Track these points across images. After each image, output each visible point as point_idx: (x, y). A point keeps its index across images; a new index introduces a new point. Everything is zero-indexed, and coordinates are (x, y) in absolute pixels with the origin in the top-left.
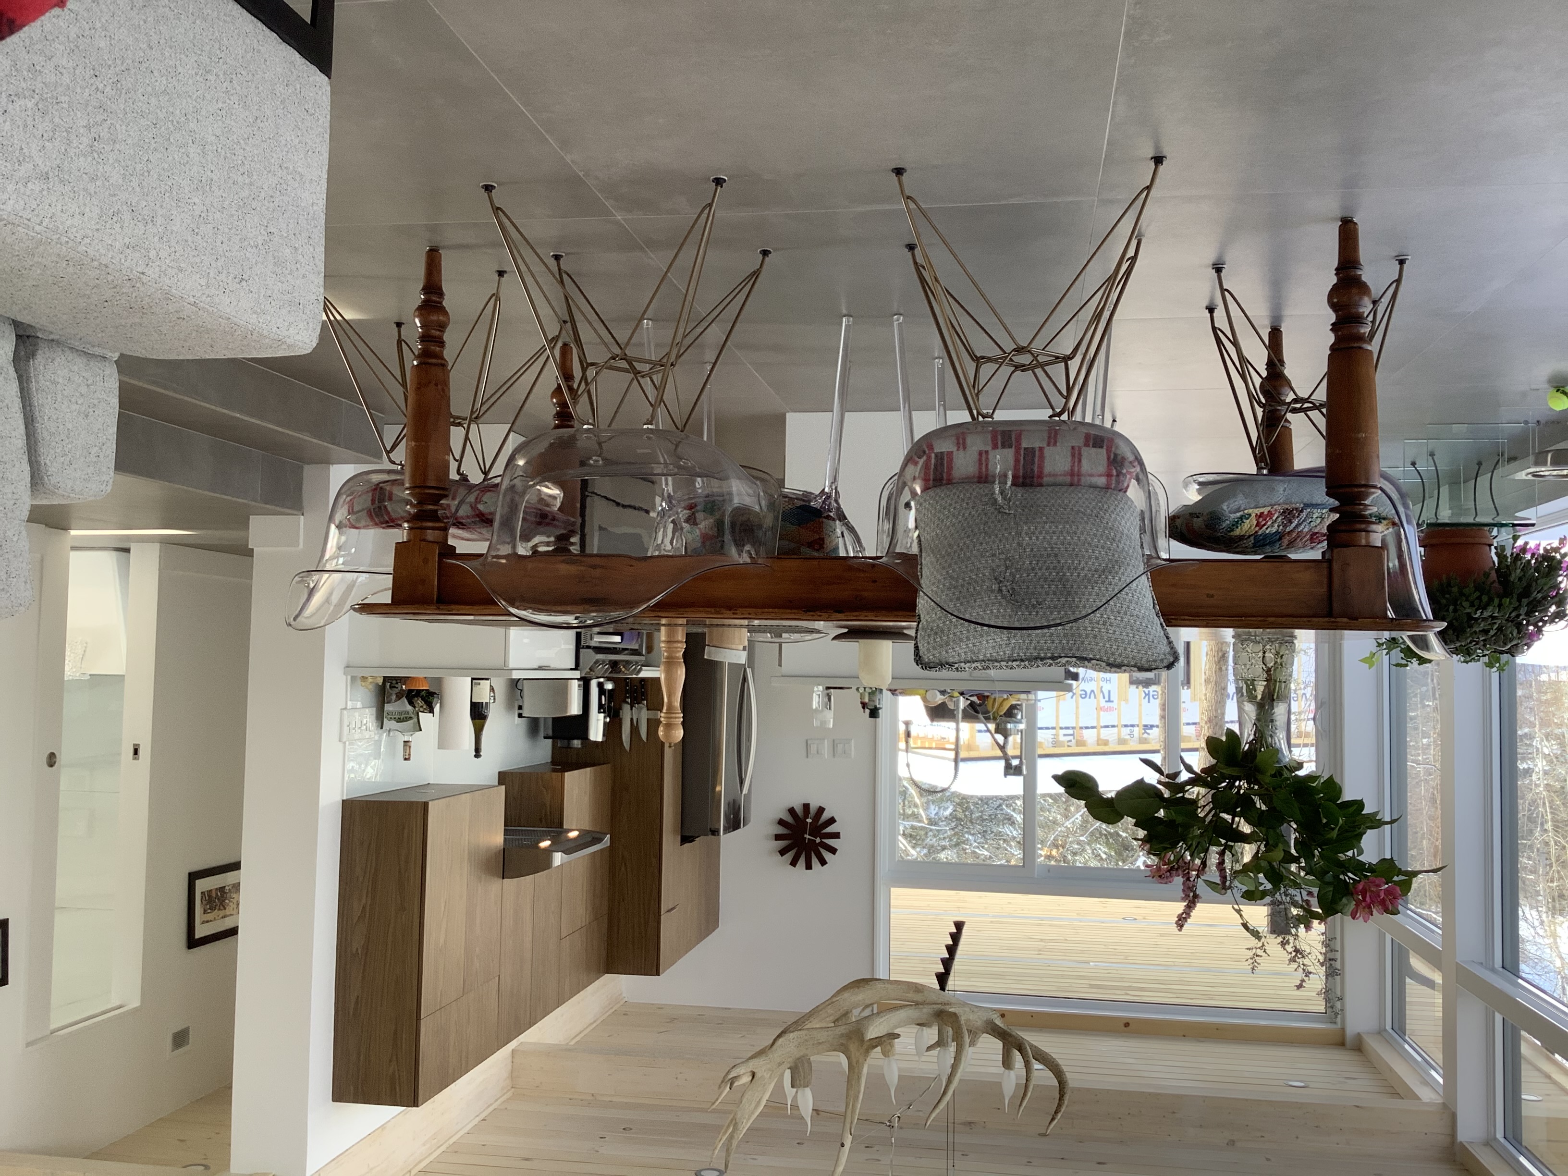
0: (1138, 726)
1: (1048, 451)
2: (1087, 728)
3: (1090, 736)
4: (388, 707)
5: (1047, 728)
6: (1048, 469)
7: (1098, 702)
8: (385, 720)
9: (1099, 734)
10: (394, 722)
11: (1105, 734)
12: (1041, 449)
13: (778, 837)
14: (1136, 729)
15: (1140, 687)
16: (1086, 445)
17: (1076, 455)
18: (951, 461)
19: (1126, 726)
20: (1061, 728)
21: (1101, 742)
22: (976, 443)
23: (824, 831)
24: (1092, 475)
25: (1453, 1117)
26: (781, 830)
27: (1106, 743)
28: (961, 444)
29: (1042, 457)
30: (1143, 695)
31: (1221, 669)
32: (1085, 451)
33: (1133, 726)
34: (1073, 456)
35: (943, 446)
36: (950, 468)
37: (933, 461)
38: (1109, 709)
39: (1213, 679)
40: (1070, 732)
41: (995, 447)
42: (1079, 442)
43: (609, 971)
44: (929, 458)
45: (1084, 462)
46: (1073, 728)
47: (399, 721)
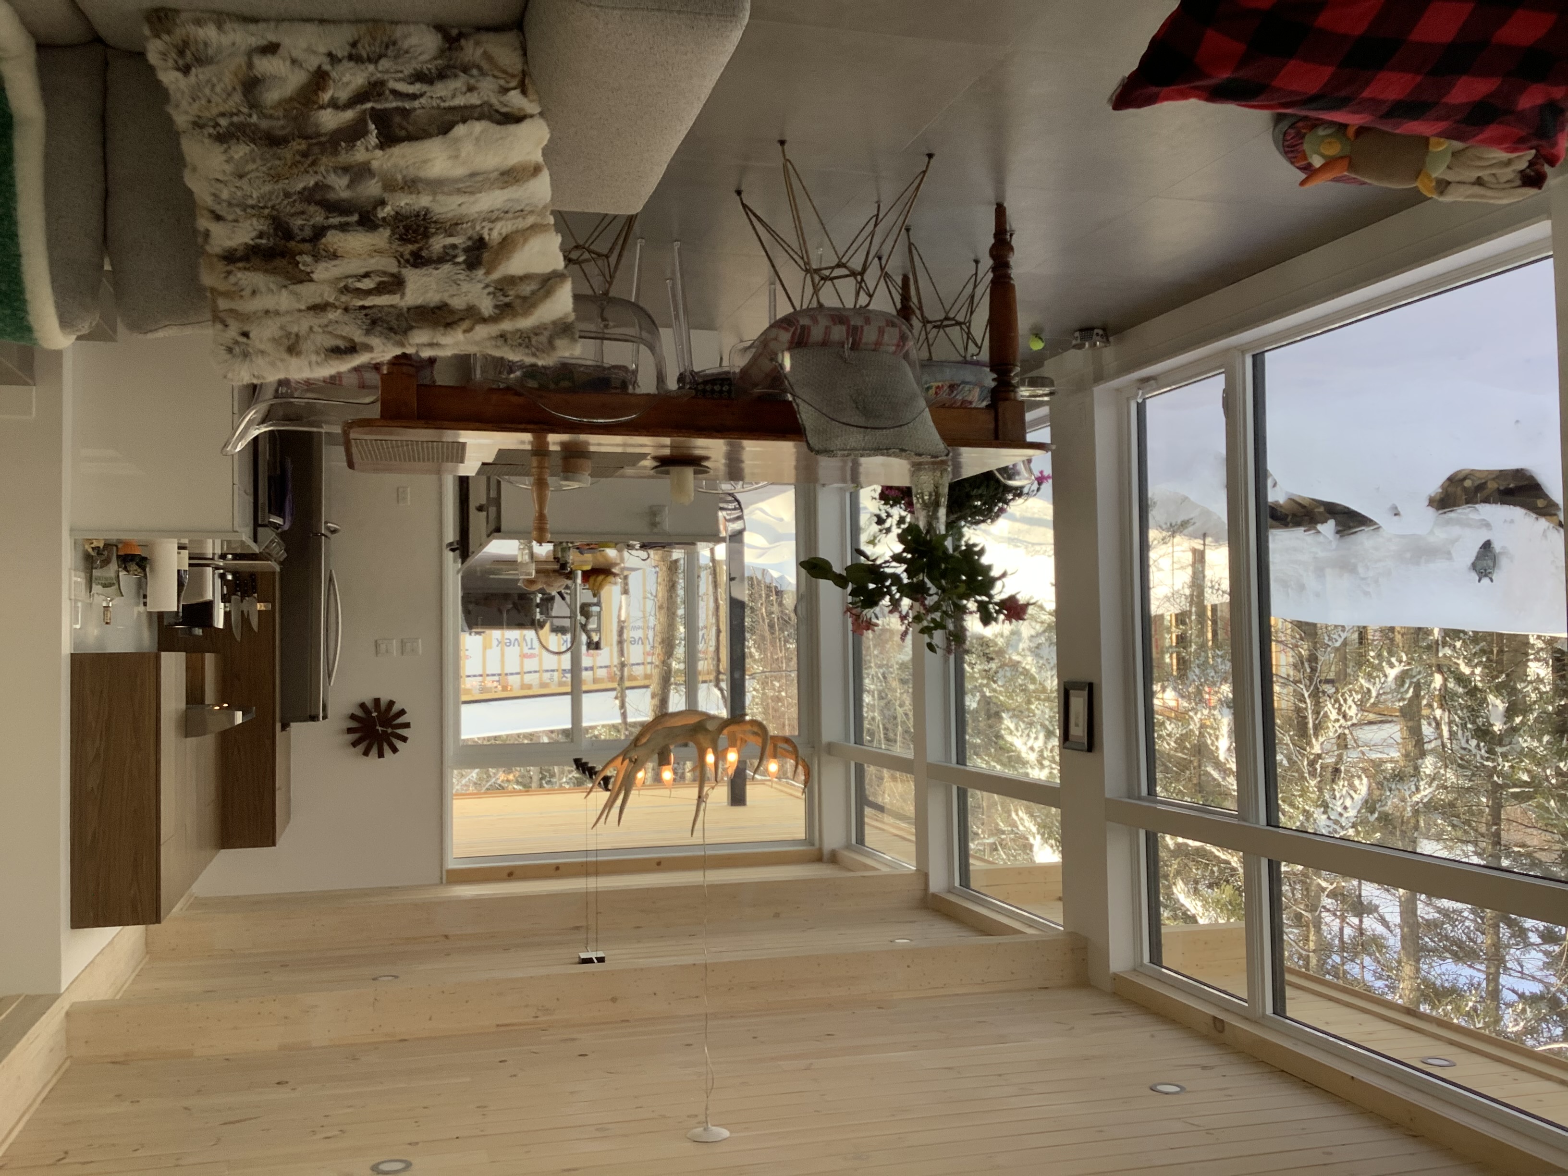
0: (557, 670)
1: (866, 328)
2: (512, 674)
3: (514, 681)
4: (96, 573)
5: (475, 676)
6: (864, 340)
7: (522, 650)
8: (94, 586)
9: (522, 679)
10: (100, 587)
11: (528, 678)
12: (862, 327)
13: (350, 731)
14: (556, 674)
15: (559, 635)
16: (888, 325)
17: (881, 331)
18: (809, 333)
19: (547, 671)
20: (488, 675)
21: (523, 686)
22: (823, 322)
23: (394, 723)
24: (888, 345)
25: (926, 876)
26: (353, 724)
27: (530, 687)
28: (815, 320)
29: (862, 330)
30: (562, 642)
31: (671, 596)
32: (887, 329)
33: (553, 671)
34: (879, 332)
35: (804, 321)
36: (809, 335)
37: (799, 331)
38: (531, 656)
39: (665, 605)
40: (496, 678)
41: (835, 324)
42: (883, 324)
43: (224, 848)
44: (796, 329)
45: (886, 336)
46: (499, 675)
47: (105, 586)
